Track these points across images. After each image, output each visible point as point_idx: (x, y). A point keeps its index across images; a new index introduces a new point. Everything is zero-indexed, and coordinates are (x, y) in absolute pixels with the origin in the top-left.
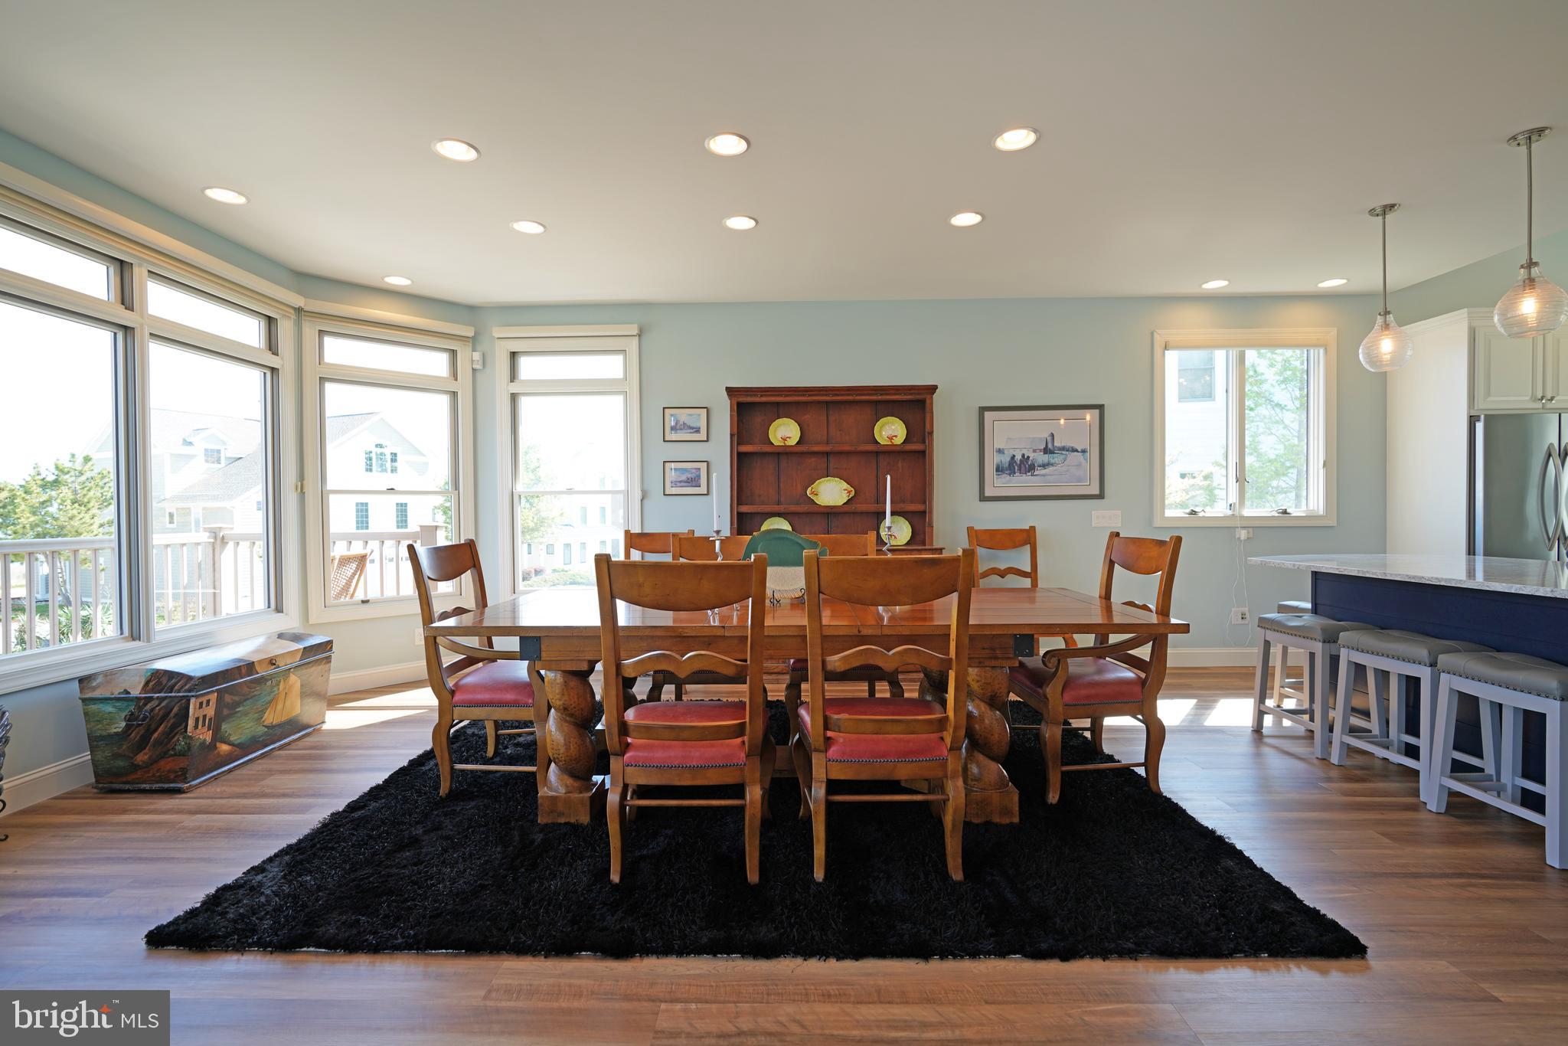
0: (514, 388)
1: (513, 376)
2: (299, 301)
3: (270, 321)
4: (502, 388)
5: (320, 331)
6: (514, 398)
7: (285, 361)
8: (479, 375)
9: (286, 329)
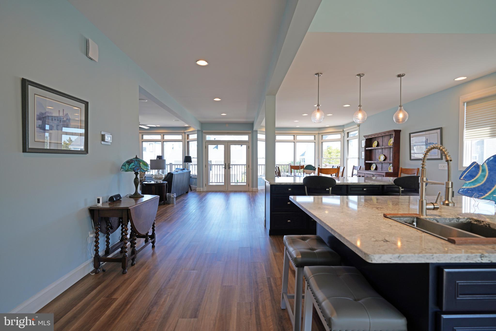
0: (348, 139)
1: (348, 137)
2: (317, 132)
3: (315, 136)
4: (346, 139)
5: (322, 136)
6: (348, 141)
7: (316, 141)
8: (344, 137)
9: (317, 136)
